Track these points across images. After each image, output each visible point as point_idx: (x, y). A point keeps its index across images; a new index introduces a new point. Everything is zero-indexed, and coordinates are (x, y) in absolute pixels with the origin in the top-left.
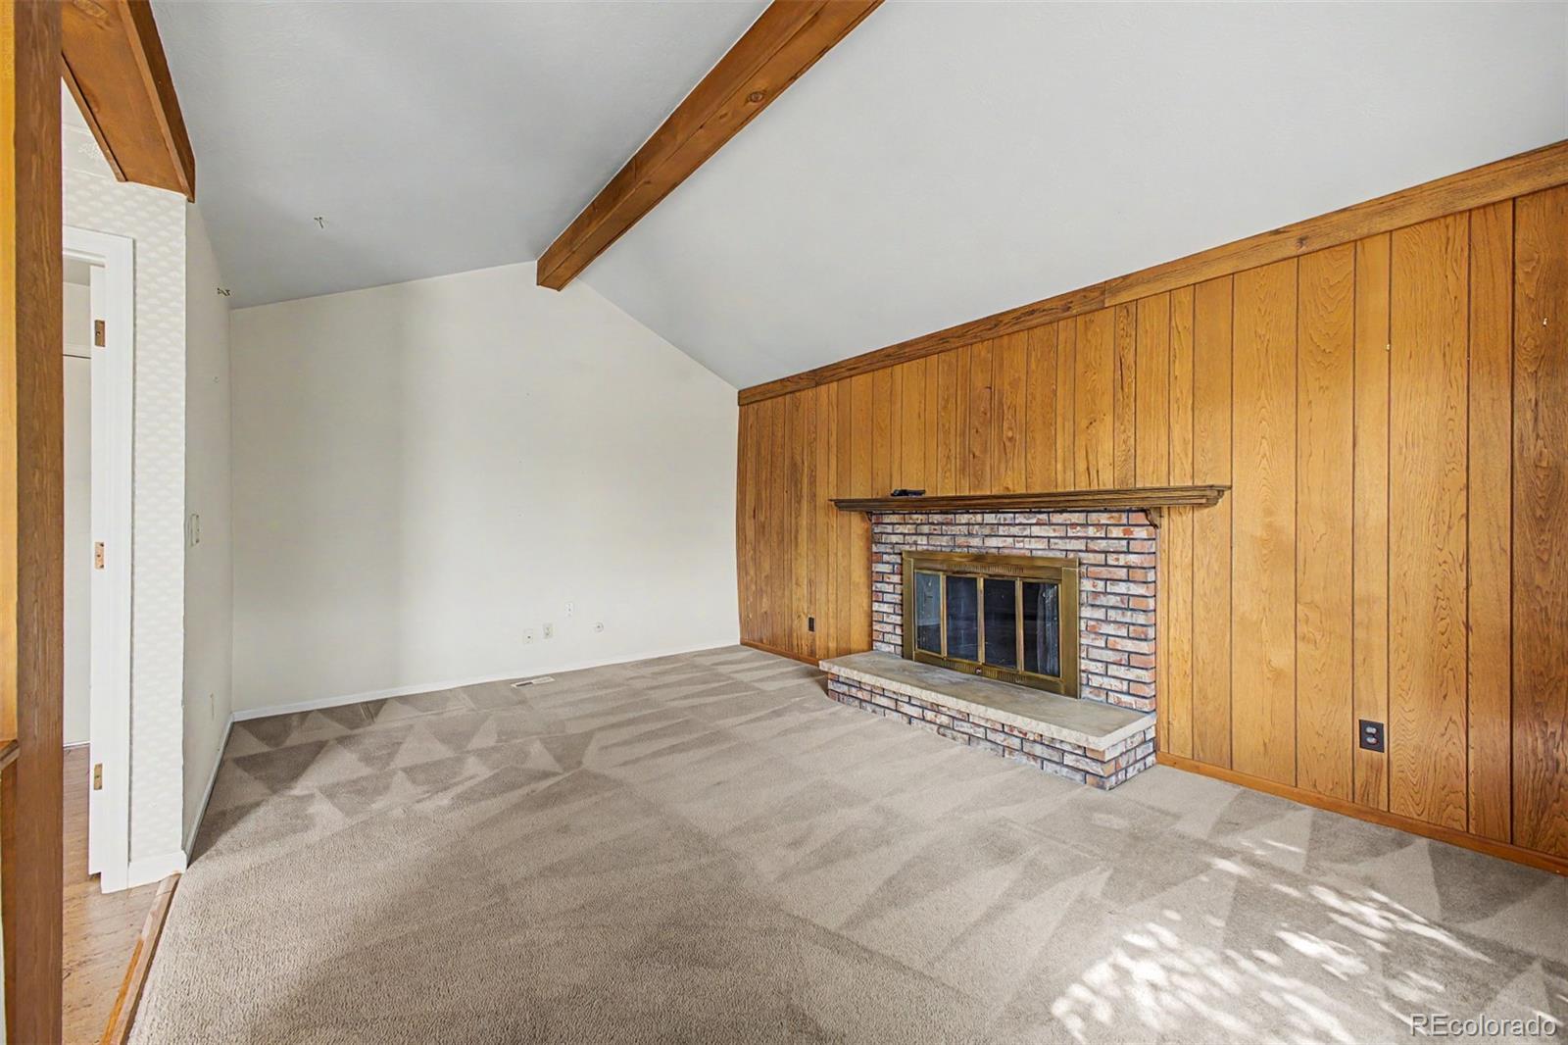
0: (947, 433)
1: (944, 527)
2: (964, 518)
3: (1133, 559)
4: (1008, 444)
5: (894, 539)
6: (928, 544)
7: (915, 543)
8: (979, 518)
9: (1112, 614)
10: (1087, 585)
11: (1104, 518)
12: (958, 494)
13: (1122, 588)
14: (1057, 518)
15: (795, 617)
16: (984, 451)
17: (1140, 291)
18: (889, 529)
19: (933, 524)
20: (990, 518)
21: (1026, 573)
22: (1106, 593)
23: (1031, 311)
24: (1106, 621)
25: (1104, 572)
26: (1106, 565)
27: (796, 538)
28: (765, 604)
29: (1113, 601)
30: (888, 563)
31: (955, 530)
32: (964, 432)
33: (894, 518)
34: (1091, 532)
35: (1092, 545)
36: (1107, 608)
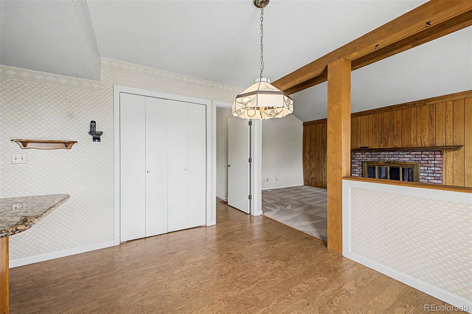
0: (376, 133)
1: (376, 155)
2: (383, 153)
3: (436, 162)
4: (396, 136)
5: (359, 158)
6: (371, 159)
7: (367, 159)
8: (388, 153)
9: (430, 175)
10: (422, 168)
11: (427, 153)
12: (379, 148)
13: (433, 169)
14: (412, 153)
15: (323, 178)
16: (388, 137)
17: (437, 101)
18: (358, 156)
19: (373, 155)
20: (392, 153)
21: (403, 166)
22: (428, 170)
23: (403, 105)
24: (428, 176)
25: (428, 165)
26: (428, 163)
27: (324, 159)
28: (313, 175)
29: (430, 171)
30: (357, 164)
31: (380, 156)
32: (381, 133)
33: (360, 153)
34: (423, 156)
35: (423, 159)
36: (428, 173)
